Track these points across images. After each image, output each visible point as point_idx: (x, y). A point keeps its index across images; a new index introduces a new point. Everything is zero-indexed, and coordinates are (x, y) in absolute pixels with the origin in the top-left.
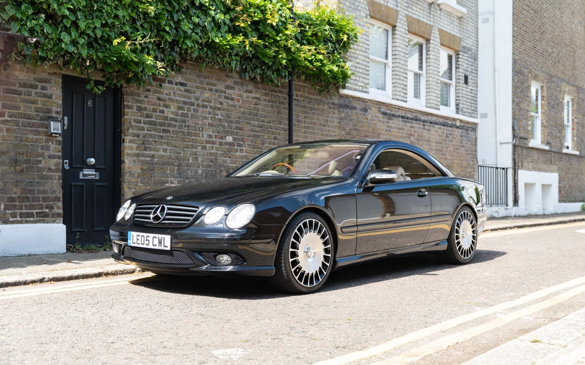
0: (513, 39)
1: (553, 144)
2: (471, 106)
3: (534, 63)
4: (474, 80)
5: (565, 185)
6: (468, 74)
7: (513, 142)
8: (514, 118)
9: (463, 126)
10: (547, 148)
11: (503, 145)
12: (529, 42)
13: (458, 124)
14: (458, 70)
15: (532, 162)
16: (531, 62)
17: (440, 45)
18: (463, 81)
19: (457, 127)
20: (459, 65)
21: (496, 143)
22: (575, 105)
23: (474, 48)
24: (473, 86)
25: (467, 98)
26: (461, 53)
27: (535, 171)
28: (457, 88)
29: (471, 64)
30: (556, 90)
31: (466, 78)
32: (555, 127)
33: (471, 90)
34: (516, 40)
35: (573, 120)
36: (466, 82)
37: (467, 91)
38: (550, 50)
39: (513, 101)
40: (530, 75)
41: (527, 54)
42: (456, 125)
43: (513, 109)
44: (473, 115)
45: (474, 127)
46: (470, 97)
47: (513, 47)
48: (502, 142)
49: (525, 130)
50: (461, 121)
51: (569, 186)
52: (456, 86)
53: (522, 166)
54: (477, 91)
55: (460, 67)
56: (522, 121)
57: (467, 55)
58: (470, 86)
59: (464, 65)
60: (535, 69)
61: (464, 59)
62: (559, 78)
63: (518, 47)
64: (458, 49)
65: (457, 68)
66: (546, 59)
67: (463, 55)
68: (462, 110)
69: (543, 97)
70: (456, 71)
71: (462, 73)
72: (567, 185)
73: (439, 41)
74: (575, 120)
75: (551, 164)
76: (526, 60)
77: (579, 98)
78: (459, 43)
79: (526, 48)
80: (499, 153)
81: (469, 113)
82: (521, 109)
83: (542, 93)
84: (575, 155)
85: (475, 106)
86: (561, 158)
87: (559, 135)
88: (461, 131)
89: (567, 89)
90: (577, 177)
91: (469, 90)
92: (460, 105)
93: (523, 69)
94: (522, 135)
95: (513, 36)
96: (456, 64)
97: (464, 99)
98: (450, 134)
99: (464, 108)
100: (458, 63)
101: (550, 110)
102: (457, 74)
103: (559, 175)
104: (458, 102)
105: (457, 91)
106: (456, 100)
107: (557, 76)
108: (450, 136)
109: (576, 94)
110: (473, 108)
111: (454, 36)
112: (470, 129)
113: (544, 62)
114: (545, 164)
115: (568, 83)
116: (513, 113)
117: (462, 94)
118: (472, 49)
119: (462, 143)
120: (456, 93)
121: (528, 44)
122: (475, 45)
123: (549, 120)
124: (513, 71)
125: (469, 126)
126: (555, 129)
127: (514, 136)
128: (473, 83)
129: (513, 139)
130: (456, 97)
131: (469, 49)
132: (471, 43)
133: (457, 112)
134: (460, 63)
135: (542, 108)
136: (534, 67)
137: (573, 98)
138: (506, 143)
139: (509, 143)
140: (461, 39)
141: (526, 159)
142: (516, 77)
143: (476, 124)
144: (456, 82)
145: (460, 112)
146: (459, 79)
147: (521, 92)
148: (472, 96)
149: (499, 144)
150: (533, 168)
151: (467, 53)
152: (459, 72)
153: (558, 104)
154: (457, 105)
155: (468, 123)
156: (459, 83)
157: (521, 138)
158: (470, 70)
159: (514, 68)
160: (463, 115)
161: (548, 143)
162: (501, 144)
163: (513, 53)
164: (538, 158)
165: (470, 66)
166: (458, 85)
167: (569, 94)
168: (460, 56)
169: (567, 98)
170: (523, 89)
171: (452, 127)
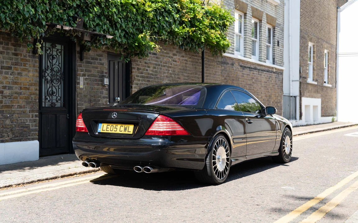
0: (300, 17)
1: (319, 81)
2: (280, 59)
3: (310, 31)
4: (282, 43)
5: (324, 106)
6: (279, 40)
7: (300, 80)
8: (300, 66)
9: (277, 72)
10: (316, 83)
11: (294, 82)
12: (308, 18)
13: (274, 70)
14: (274, 38)
15: (309, 92)
16: (309, 30)
17: (266, 23)
18: (276, 45)
19: (274, 73)
20: (275, 34)
21: (290, 81)
22: (330, 56)
23: (282, 24)
24: (281, 47)
25: (279, 55)
26: (276, 27)
27: (310, 97)
28: (274, 49)
29: (280, 33)
30: (320, 47)
31: (278, 42)
32: (320, 70)
33: (281, 49)
34: (302, 18)
35: (328, 65)
36: (278, 45)
37: (278, 51)
38: (318, 22)
39: (300, 55)
40: (308, 38)
41: (307, 26)
42: (273, 71)
43: (300, 60)
44: (281, 65)
45: (282, 72)
46: (280, 54)
47: (300, 22)
48: (293, 80)
49: (305, 73)
50: (276, 69)
51: (326, 106)
52: (273, 48)
53: (304, 95)
54: (283, 50)
55: (276, 36)
56: (304, 67)
57: (279, 29)
58: (280, 47)
59: (278, 34)
60: (310, 35)
61: (278, 31)
62: (322, 39)
63: (303, 22)
64: (274, 25)
65: (274, 36)
66: (316, 28)
67: (277, 29)
68: (276, 62)
69: (314, 51)
70: (273, 38)
71: (276, 39)
72: (325, 106)
73: (266, 20)
74: (329, 65)
75: (318, 93)
76: (307, 29)
77: (332, 51)
78: (275, 21)
79: (306, 22)
80: (291, 87)
81: (279, 63)
82: (303, 59)
83: (314, 49)
84: (329, 87)
85: (282, 59)
86: (323, 89)
87: (321, 75)
88: (275, 74)
89: (326, 46)
90: (330, 100)
91: (279, 50)
92: (275, 59)
93: (305, 35)
94: (304, 76)
95: (301, 15)
96: (273, 34)
97: (277, 55)
98: (271, 77)
99: (277, 61)
100: (274, 33)
101: (317, 60)
102: (274, 40)
103: (321, 100)
104: (274, 57)
105: (274, 51)
106: (273, 56)
107: (321, 38)
108: (271, 78)
109: (330, 49)
110: (281, 61)
111: (273, 17)
112: (280, 73)
113: (315, 30)
114: (315, 93)
115: (327, 42)
116: (300, 62)
117: (276, 52)
118: (281, 25)
119: (276, 82)
120: (273, 52)
121: (308, 19)
122: (283, 22)
123: (317, 66)
124: (300, 37)
125: (279, 71)
126: (320, 71)
127: (300, 77)
128: (281, 45)
129: (300, 78)
130: (273, 54)
131: (280, 25)
132: (281, 21)
133: (274, 64)
134: (276, 34)
135: (314, 59)
136: (310, 33)
137: (328, 51)
138: (296, 81)
139: (298, 81)
140: (276, 19)
141: (305, 90)
142: (301, 40)
143: (282, 70)
144: (273, 45)
145: (275, 63)
146: (275, 43)
147: (304, 49)
148: (281, 53)
149: (291, 81)
150: (309, 96)
151: (279, 28)
152: (275, 39)
153: (321, 56)
154: (274, 59)
155: (279, 70)
156: (275, 45)
157: (303, 77)
158: (280, 37)
159: (300, 35)
160: (277, 65)
161: (316, 81)
162: (292, 81)
163: (300, 26)
164: (312, 89)
165: (280, 35)
166: (274, 46)
167: (327, 49)
168: (276, 29)
169: (326, 51)
170: (305, 47)
171: (271, 72)
